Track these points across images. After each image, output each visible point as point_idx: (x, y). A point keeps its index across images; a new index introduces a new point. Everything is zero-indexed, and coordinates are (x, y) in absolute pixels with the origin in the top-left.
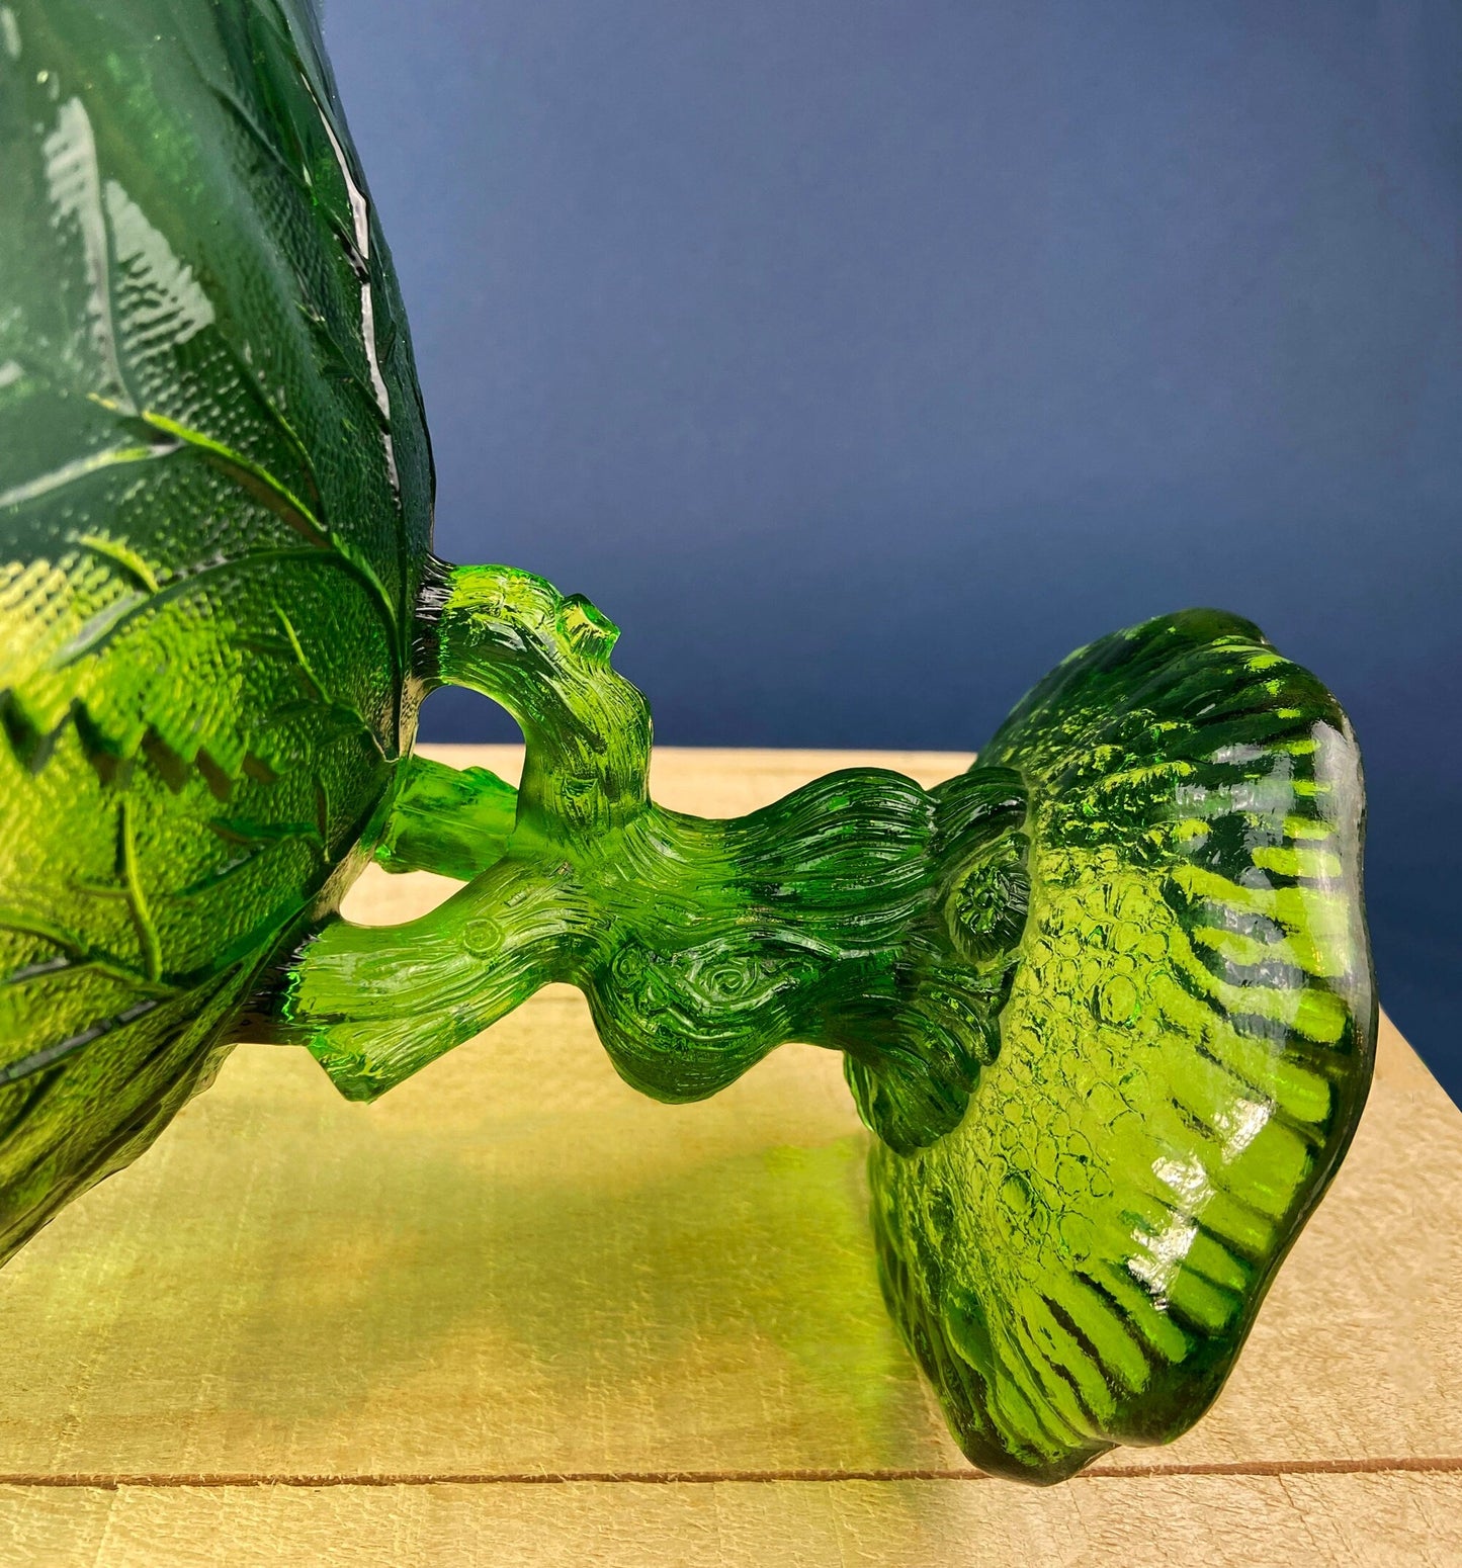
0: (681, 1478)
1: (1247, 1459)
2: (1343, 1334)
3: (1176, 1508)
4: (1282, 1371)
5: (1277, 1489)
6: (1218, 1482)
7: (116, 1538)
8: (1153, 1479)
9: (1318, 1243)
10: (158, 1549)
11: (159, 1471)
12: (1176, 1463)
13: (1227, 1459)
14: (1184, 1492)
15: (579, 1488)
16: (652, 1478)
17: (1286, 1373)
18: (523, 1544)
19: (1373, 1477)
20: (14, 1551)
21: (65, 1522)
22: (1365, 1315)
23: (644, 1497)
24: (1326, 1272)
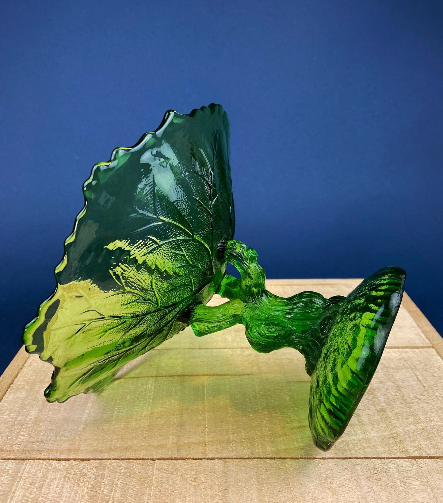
0: (278, 458)
1: (408, 456)
2: (433, 428)
3: (391, 466)
4: (418, 436)
5: (415, 462)
6: (401, 460)
7: (157, 471)
8: (386, 460)
9: (429, 407)
10: (166, 473)
11: (164, 457)
12: (391, 456)
13: (404, 456)
14: (393, 463)
15: (255, 460)
16: (271, 458)
17: (418, 437)
18: (245, 472)
19: (438, 460)
20: (136, 474)
21: (146, 468)
22: (439, 423)
23: (270, 462)
24: (430, 413)
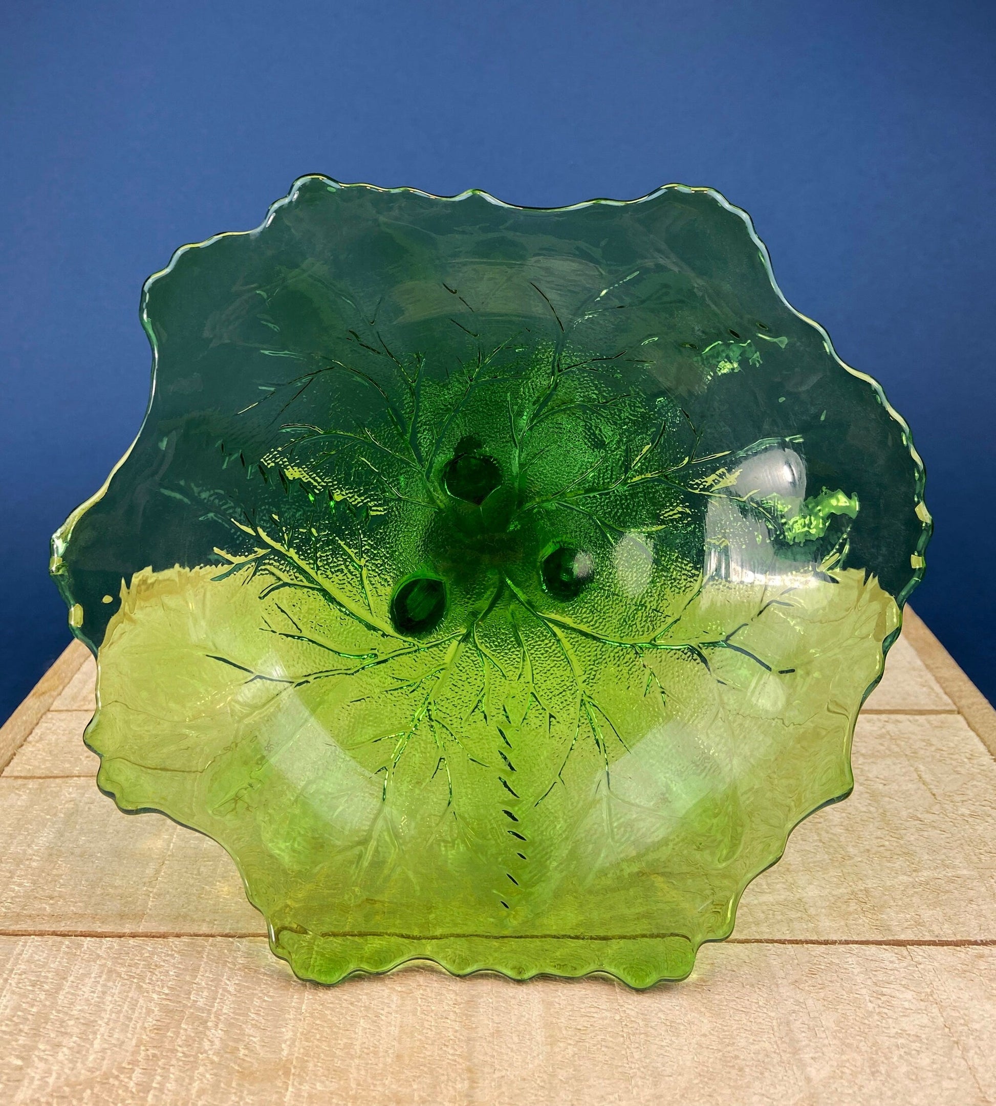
0: (591, 938)
1: (890, 938)
2: (951, 881)
3: (849, 959)
4: (914, 899)
5: (905, 953)
6: (873, 948)
8: (837, 946)
9: (942, 836)
12: (852, 939)
13: (879, 938)
14: (854, 952)
15: (540, 941)
16: (577, 937)
17: (916, 900)
19: (958, 948)
22: (965, 872)
24: (945, 851)
